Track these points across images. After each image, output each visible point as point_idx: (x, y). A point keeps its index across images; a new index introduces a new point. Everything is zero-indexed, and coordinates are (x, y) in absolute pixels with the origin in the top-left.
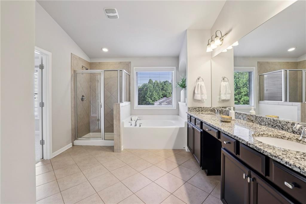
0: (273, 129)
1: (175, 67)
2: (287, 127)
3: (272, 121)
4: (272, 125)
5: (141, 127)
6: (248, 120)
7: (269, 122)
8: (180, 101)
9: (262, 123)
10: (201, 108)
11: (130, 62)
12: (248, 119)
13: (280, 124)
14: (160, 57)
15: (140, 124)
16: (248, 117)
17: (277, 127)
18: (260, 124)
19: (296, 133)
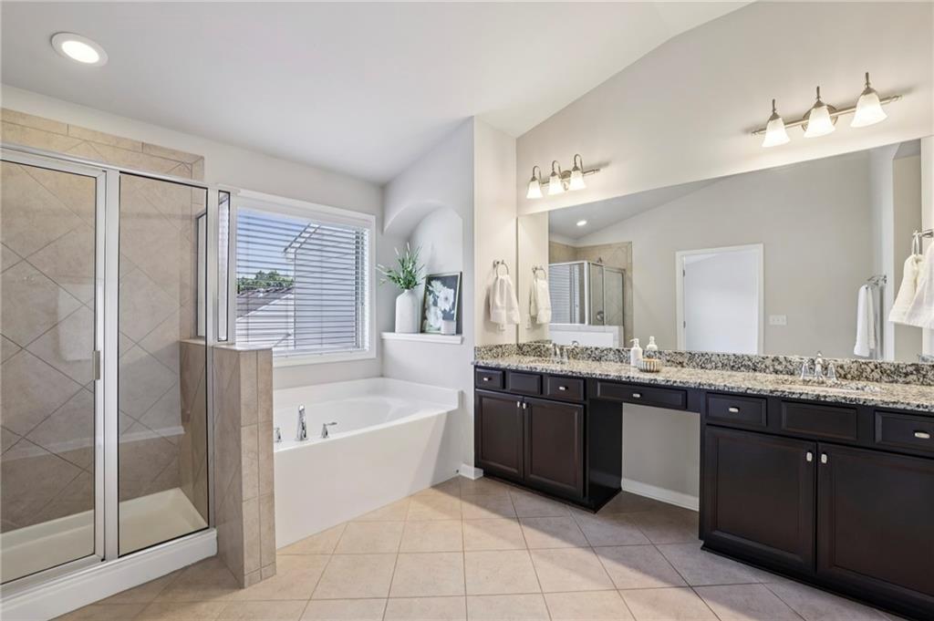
0: (734, 373)
1: (374, 217)
2: (763, 366)
3: (733, 358)
4: (733, 366)
5: (332, 437)
6: (668, 364)
7: (726, 362)
8: (393, 330)
9: (709, 366)
10: (501, 346)
11: (202, 158)
12: (668, 361)
13: (749, 363)
14: (327, 171)
15: (325, 425)
16: (668, 358)
17: (742, 369)
18: (702, 368)
19: (781, 372)
